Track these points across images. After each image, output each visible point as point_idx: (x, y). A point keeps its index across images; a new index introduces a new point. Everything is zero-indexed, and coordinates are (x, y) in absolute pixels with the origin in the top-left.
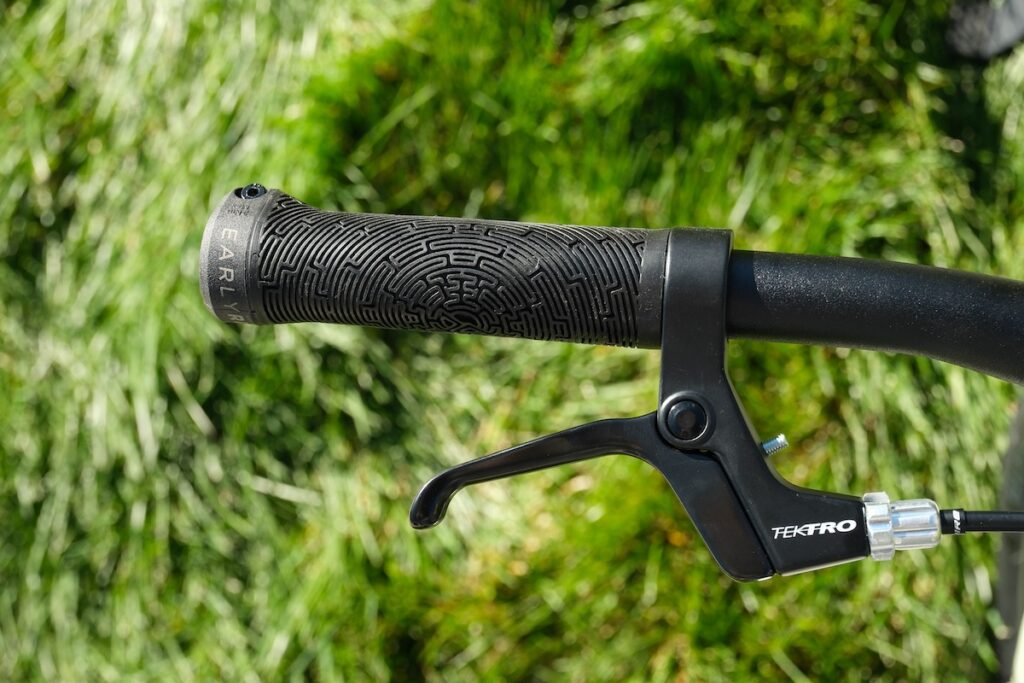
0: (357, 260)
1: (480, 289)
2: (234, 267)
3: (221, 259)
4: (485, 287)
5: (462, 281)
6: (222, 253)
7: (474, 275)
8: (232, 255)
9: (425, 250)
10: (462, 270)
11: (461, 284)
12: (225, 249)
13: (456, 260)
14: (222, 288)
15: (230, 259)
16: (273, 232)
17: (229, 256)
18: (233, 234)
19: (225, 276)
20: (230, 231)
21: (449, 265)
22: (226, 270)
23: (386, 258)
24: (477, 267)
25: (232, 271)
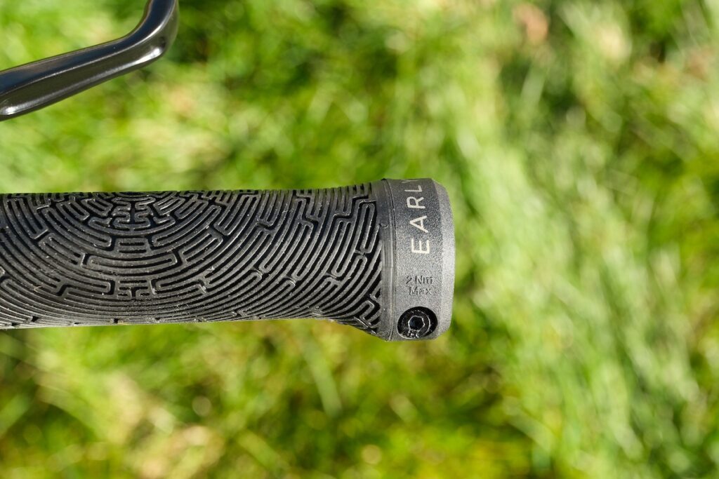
0: (262, 233)
1: (110, 215)
2: (407, 209)
3: (425, 217)
4: (104, 218)
5: (132, 222)
6: (424, 224)
7: (119, 229)
8: (412, 222)
9: (181, 252)
10: (131, 233)
11: (132, 218)
12: (422, 228)
13: (142, 244)
14: (420, 190)
15: (413, 217)
16: (370, 257)
17: (416, 220)
18: (417, 247)
19: (417, 201)
20: (421, 251)
21: (149, 237)
22: (417, 206)
23: (227, 239)
24: (114, 238)
25: (409, 206)
